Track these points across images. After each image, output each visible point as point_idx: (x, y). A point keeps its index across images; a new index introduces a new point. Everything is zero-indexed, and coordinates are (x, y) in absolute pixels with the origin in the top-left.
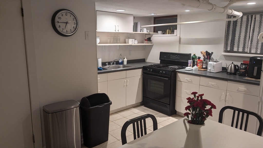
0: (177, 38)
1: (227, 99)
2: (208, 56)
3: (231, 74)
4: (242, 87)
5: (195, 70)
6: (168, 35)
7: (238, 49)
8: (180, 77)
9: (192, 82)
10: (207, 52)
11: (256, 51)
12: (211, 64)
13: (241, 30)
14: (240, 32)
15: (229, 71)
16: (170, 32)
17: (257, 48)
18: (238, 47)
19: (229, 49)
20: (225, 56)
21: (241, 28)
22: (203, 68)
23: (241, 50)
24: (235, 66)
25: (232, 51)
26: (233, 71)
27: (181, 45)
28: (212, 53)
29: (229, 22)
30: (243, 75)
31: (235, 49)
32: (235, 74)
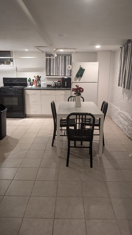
0: (14, 68)
1: (57, 99)
2: (39, 78)
3: (53, 87)
4: (63, 92)
5: (34, 87)
6: (6, 65)
7: (53, 74)
8: (27, 92)
9: (36, 94)
10: (38, 76)
11: (62, 75)
12: (43, 83)
13: (53, 63)
14: (53, 65)
15: (52, 86)
16: (7, 63)
17: (62, 73)
18: (53, 73)
19: (48, 74)
20: (47, 78)
21: (53, 62)
22: (37, 86)
23: (55, 74)
24: (55, 83)
25: (50, 75)
26: (54, 86)
27: (18, 72)
28: (40, 77)
29: (47, 59)
30: (59, 87)
31: (52, 74)
32: (55, 87)
